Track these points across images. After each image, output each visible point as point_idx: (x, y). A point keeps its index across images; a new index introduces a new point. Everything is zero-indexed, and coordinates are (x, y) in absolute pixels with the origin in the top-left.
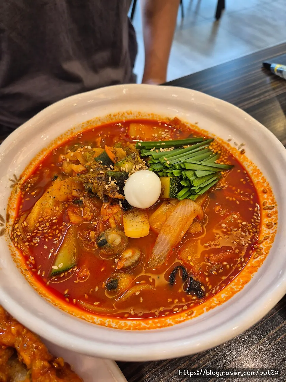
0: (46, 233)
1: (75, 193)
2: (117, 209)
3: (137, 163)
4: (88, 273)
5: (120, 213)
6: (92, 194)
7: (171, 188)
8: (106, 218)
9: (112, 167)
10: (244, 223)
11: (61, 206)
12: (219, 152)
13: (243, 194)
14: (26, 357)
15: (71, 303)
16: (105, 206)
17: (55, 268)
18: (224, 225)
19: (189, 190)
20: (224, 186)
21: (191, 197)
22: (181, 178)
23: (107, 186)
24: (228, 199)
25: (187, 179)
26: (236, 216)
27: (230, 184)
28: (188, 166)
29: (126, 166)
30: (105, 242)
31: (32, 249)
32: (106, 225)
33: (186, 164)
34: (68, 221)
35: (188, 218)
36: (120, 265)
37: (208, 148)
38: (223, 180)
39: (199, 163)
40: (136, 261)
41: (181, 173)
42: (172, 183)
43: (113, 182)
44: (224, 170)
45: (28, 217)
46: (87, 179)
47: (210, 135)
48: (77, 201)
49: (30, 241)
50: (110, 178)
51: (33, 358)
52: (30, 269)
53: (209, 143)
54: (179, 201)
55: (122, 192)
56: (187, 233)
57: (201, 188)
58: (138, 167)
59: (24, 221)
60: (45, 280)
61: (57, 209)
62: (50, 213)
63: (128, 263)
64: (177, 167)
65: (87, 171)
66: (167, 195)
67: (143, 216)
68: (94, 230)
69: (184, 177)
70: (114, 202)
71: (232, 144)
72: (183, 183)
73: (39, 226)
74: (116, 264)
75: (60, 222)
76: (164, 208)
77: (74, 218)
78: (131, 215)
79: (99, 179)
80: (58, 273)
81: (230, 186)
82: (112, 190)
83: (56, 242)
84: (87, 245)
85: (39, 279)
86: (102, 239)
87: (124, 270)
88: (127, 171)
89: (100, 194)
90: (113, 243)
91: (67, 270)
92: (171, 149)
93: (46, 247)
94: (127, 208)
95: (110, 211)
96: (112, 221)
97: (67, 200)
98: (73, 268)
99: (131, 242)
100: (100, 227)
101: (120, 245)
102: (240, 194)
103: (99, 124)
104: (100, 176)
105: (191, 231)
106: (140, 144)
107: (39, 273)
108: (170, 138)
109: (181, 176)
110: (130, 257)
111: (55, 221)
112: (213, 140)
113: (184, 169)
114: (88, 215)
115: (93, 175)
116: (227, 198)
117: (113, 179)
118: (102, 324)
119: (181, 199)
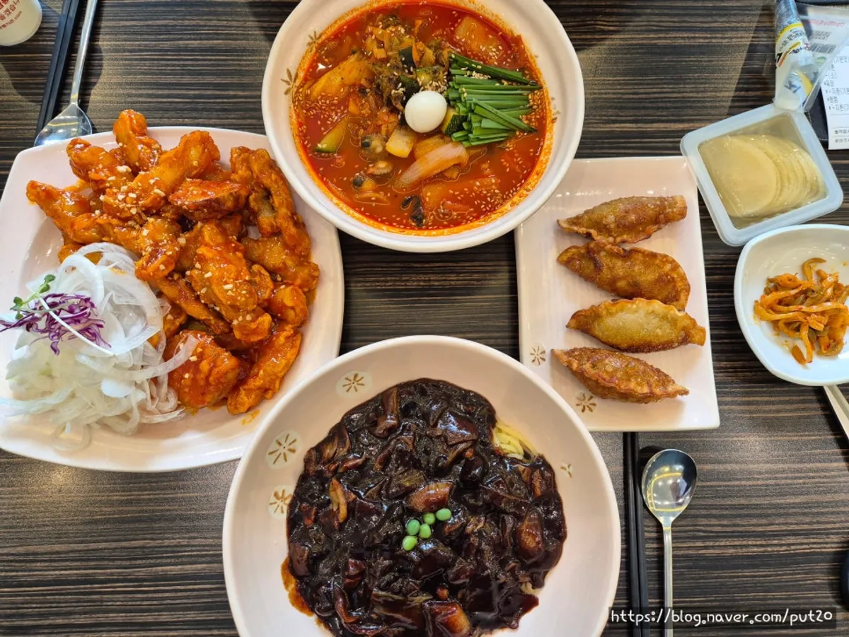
0: (324, 110)
1: (363, 82)
2: (394, 119)
3: (435, 79)
4: (344, 163)
5: (395, 124)
6: (378, 91)
7: (450, 125)
8: (380, 123)
9: (412, 69)
10: (497, 191)
11: (346, 89)
12: (535, 107)
13: (520, 166)
14: (276, 200)
15: (322, 179)
16: (384, 111)
17: (319, 146)
18: (478, 184)
19: (467, 135)
20: (508, 148)
21: (464, 143)
22: (465, 119)
23: (393, 91)
24: (502, 163)
25: (470, 122)
26: (493, 181)
27: (516, 148)
28: (478, 110)
29: (423, 78)
30: (368, 145)
31: (307, 118)
32: (378, 129)
33: (477, 107)
34: (347, 107)
35: (447, 161)
36: (371, 170)
37: (528, 95)
38: (513, 141)
39: (495, 110)
40: (384, 174)
41: (467, 113)
42: (452, 120)
43: (402, 89)
44: (522, 131)
45: (314, 86)
46: (380, 73)
47: (541, 81)
48: (362, 91)
49: (308, 111)
50: (400, 84)
51: (281, 204)
52: (299, 136)
53: (532, 90)
54: (451, 141)
55: (404, 104)
56: (441, 173)
57: (479, 139)
58: (435, 84)
59: (309, 88)
60: (308, 151)
61: (342, 90)
62: (333, 90)
63: (377, 172)
64: (468, 105)
65: (387, 60)
66: (444, 129)
67: (413, 138)
68: (365, 129)
69: (469, 119)
70: (394, 111)
72: (465, 125)
73: (321, 100)
74: (368, 168)
75: (338, 106)
76: (434, 140)
77: (352, 108)
78: (403, 132)
79: (390, 80)
80: (320, 151)
81: (515, 151)
82: (398, 97)
83: (329, 122)
84: (353, 140)
85: (304, 147)
86: (367, 140)
87: (372, 176)
88: (420, 84)
89: (385, 96)
90: (374, 149)
91: (328, 152)
92: (486, 77)
93: (319, 123)
94: (403, 123)
95: (386, 118)
96: (384, 129)
97: (354, 85)
98: (333, 153)
99: (389, 157)
100: (371, 129)
101: (379, 154)
102: (517, 163)
104: (392, 77)
105: (446, 174)
106: (453, 56)
107: (306, 142)
108: (496, 60)
109: (467, 116)
110: (382, 168)
111: (335, 102)
112: (541, 88)
113: (472, 111)
114: (366, 111)
115: (386, 73)
116: (503, 160)
117: (402, 86)
118: (337, 204)
119: (454, 140)
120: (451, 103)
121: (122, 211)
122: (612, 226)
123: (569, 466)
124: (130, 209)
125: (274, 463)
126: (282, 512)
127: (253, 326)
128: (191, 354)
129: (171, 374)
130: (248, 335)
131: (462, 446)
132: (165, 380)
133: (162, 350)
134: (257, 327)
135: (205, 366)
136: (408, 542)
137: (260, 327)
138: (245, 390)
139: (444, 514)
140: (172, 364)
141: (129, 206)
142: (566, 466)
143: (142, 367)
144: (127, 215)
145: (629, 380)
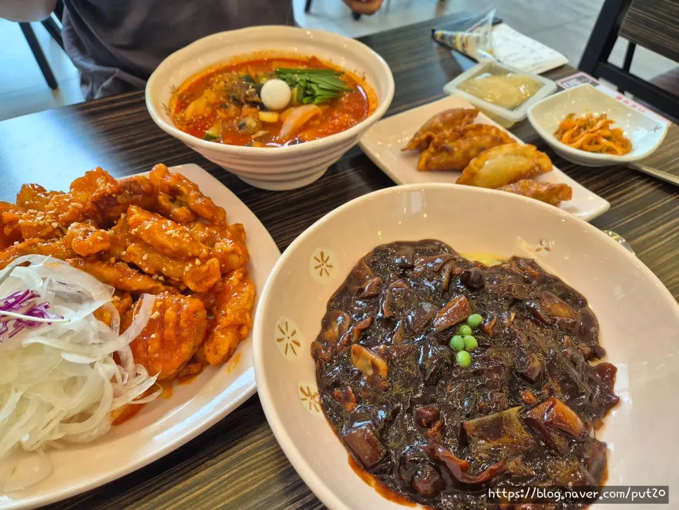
1: (222, 99)
2: (255, 109)
6: (236, 102)
7: (298, 96)
8: (246, 113)
10: (352, 120)
11: (211, 107)
16: (246, 107)
20: (344, 101)
21: (313, 103)
22: (306, 89)
23: (247, 92)
25: (311, 89)
30: (244, 124)
31: (188, 129)
41: (306, 85)
45: (185, 112)
47: (342, 70)
48: (223, 105)
49: (187, 125)
53: (339, 75)
55: (259, 96)
59: (182, 113)
61: (208, 109)
62: (202, 111)
63: (260, 135)
66: (295, 100)
69: (309, 88)
70: (253, 104)
71: (357, 74)
72: (308, 92)
73: (194, 118)
75: (210, 117)
77: (221, 115)
78: (265, 111)
82: (252, 95)
86: (241, 122)
89: (242, 99)
90: (250, 126)
94: (263, 107)
95: (249, 110)
97: (216, 104)
98: (219, 138)
101: (256, 127)
103: (245, 60)
106: (278, 70)
109: (307, 87)
112: (343, 73)
113: (309, 82)
114: (232, 113)
116: (345, 107)
117: (252, 88)
119: (305, 103)
120: (292, 85)
121: (44, 226)
122: (441, 125)
123: (541, 244)
124: (50, 223)
125: (286, 353)
126: (318, 410)
127: (205, 268)
128: (150, 312)
129: (133, 345)
130: (201, 282)
131: (447, 267)
132: (127, 354)
133: (117, 325)
134: (209, 269)
135: (170, 314)
136: (463, 358)
137: (212, 268)
138: (218, 330)
139: (475, 318)
140: (133, 332)
141: (49, 220)
142: (538, 246)
143: (100, 344)
144: (49, 229)
145: (529, 189)
